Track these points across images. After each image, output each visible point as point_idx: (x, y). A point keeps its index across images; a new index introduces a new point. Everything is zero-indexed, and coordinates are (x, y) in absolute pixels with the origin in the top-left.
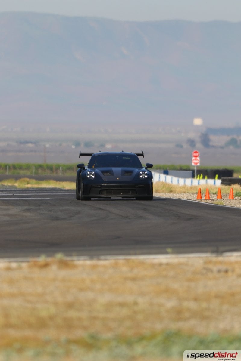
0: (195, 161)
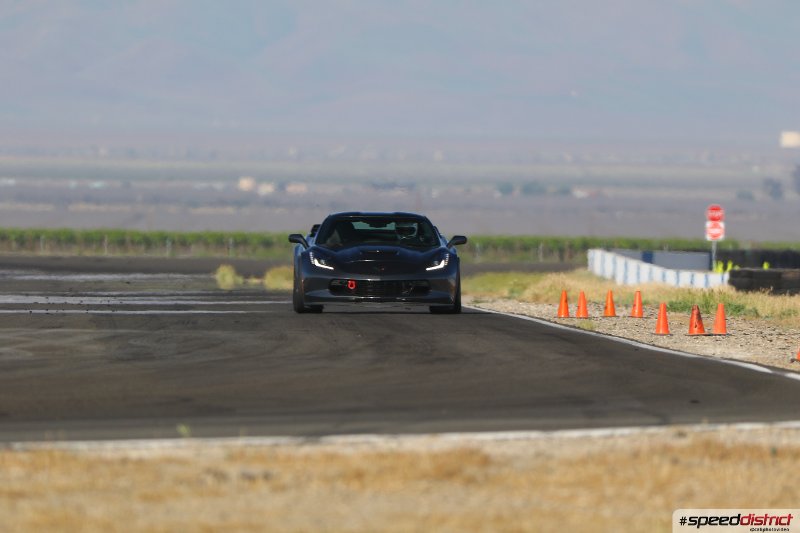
0: (716, 231)
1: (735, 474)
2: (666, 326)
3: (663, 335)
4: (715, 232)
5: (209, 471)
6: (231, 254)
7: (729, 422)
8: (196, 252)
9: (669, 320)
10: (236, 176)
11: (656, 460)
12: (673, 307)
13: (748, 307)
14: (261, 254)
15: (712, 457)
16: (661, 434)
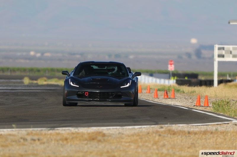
1: (177, 139)
2: (157, 95)
3: (156, 98)
4: (171, 68)
5: (21, 138)
6: (28, 74)
7: (176, 124)
8: (18, 73)
9: (158, 94)
10: (29, 51)
11: (154, 135)
12: (159, 90)
13: (181, 90)
14: (37, 74)
15: (171, 134)
16: (156, 127)
